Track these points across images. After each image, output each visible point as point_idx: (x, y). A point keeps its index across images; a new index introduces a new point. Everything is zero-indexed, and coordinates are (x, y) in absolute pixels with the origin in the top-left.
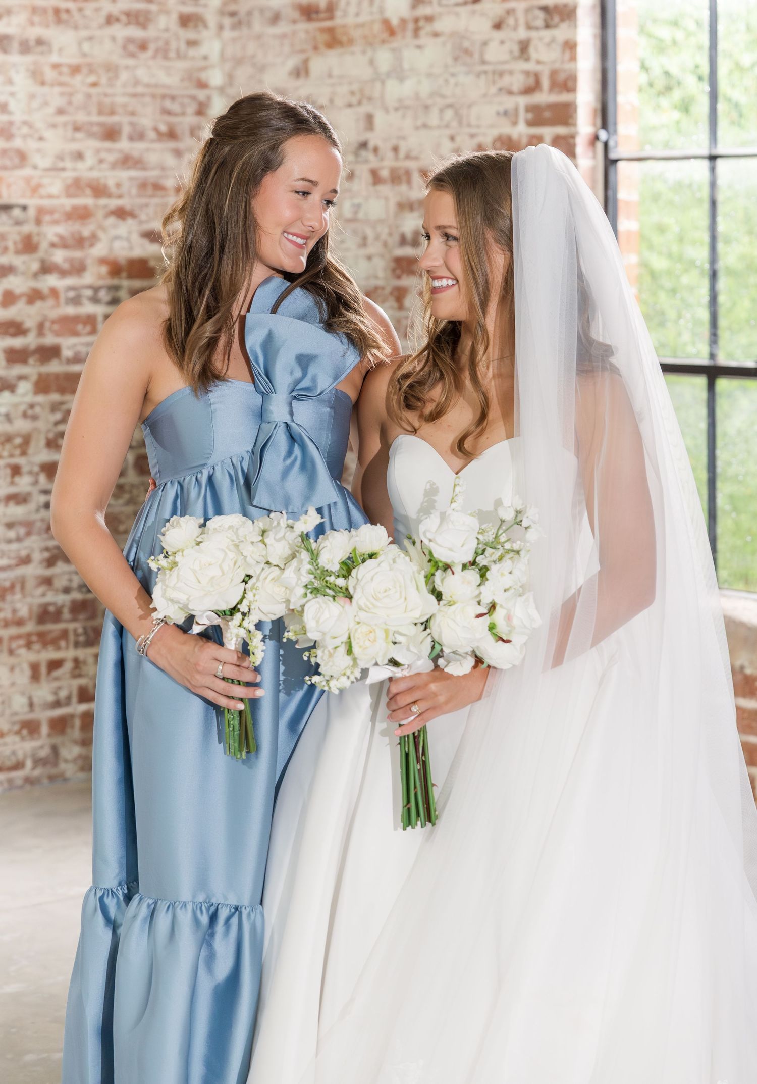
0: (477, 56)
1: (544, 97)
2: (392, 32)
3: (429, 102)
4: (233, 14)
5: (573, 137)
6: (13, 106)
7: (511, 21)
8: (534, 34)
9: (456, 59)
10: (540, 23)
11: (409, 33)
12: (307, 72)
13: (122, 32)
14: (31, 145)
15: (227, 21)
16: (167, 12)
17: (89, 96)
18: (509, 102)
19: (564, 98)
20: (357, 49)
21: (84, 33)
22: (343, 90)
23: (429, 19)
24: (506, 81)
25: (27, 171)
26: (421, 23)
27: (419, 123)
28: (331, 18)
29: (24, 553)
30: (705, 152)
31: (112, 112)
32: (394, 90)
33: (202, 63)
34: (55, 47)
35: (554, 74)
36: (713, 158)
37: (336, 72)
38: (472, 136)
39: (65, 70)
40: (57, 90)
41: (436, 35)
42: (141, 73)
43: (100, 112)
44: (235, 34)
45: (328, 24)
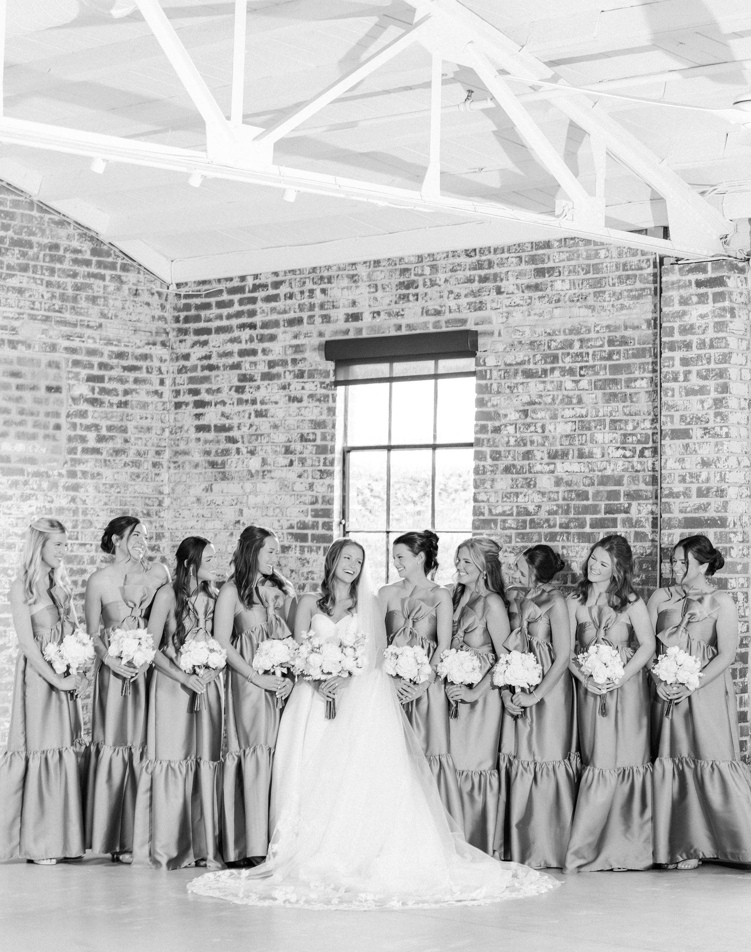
0: (290, 488)
1: (319, 506)
2: (252, 476)
3: (269, 506)
4: (175, 462)
5: (332, 522)
6: (87, 502)
7: (306, 475)
8: (315, 481)
9: (281, 489)
10: (318, 476)
11: (260, 477)
12: (211, 490)
13: (130, 470)
14: (95, 518)
15: (172, 465)
16: (147, 461)
17: (117, 498)
18: (304, 508)
19: (328, 507)
20: (235, 481)
21: (115, 470)
22: (229, 499)
23: (270, 471)
24: (303, 499)
25: (92, 529)
26: (266, 473)
27: (264, 514)
28: (224, 467)
29: (87, 693)
30: (385, 530)
31: (125, 505)
32: (252, 500)
33: (162, 483)
34: (104, 477)
35: (323, 497)
36: (388, 532)
37: (225, 491)
38: (288, 520)
39: (108, 486)
40: (104, 494)
41: (272, 478)
42: (136, 487)
43: (121, 505)
44: (176, 471)
45: (222, 470)
